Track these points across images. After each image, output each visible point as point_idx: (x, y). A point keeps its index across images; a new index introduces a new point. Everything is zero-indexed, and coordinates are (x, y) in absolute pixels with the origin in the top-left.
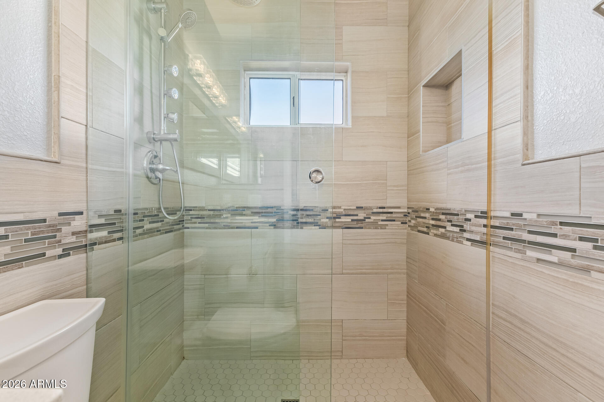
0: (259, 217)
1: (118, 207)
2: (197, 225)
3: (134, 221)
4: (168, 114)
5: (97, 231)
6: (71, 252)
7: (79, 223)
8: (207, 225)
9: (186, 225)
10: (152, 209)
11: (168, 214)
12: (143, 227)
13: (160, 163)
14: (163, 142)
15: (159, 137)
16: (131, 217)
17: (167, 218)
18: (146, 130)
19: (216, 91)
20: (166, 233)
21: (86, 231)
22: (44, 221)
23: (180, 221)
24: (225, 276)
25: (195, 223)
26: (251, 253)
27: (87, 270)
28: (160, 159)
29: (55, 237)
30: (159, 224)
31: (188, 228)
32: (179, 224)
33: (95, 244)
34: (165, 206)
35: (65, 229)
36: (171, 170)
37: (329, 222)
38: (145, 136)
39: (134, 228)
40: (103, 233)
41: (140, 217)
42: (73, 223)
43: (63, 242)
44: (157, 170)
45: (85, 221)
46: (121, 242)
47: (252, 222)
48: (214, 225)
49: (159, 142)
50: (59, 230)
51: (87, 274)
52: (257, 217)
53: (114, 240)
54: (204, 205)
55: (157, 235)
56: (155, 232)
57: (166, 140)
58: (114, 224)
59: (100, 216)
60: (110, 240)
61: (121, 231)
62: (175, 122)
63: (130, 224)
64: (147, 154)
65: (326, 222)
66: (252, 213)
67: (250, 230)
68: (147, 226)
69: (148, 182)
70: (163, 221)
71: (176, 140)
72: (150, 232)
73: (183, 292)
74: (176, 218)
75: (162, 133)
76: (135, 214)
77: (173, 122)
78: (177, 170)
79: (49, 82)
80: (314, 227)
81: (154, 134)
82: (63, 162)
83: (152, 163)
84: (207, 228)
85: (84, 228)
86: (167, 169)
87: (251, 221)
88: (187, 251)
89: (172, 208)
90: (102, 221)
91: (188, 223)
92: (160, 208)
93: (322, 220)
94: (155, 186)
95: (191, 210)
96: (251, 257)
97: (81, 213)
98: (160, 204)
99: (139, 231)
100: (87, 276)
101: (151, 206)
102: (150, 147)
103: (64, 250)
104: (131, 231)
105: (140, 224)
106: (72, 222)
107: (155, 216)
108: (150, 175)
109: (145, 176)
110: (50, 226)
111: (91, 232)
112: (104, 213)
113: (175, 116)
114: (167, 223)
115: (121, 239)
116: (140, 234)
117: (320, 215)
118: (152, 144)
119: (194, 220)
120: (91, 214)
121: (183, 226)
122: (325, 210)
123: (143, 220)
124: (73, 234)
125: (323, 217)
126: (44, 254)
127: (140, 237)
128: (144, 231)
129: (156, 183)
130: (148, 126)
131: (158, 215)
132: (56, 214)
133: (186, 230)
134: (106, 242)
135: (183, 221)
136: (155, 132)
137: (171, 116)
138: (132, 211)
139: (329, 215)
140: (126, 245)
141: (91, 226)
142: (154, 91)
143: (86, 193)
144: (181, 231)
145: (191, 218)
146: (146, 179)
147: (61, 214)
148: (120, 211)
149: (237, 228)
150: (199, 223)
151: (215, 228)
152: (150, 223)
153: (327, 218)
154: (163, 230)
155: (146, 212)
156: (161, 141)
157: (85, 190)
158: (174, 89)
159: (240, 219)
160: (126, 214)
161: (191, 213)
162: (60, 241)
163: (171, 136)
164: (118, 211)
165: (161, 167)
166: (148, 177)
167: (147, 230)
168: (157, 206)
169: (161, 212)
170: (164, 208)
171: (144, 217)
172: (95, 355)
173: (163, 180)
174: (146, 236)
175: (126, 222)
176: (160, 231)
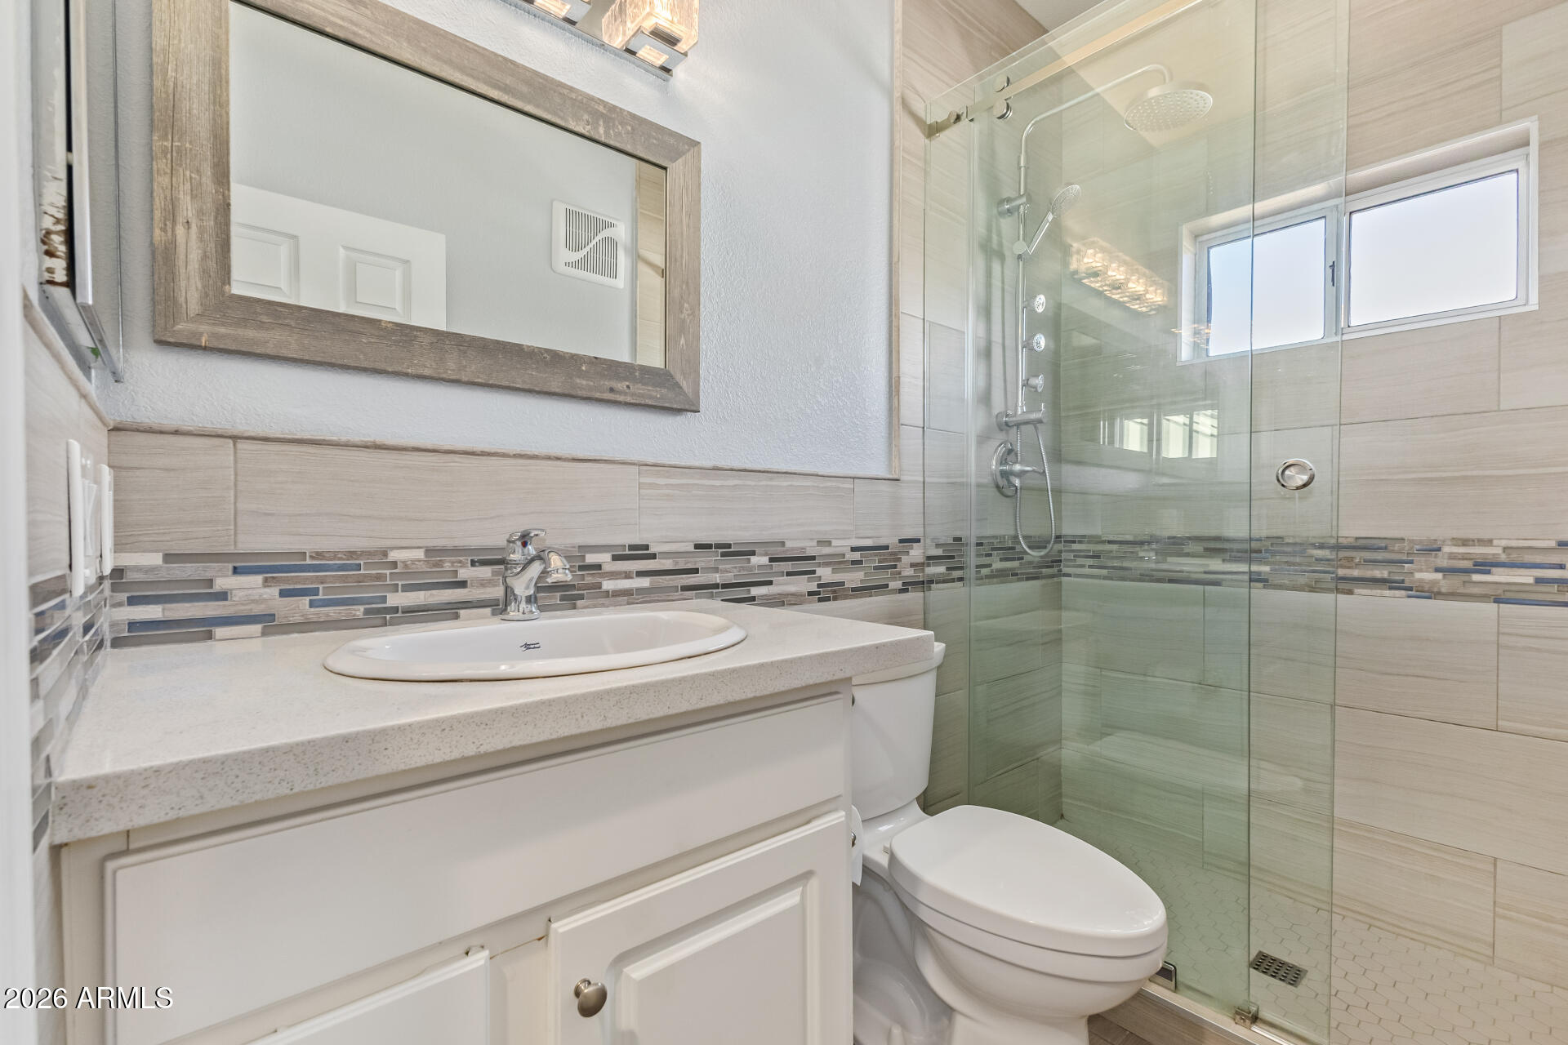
0: (1224, 561)
1: (958, 534)
2: (1087, 571)
3: (978, 556)
4: (1028, 380)
5: (935, 565)
6: (910, 588)
7: (916, 553)
8: (1104, 572)
9: (1065, 570)
10: (1005, 538)
11: (1029, 547)
12: (989, 566)
13: (1016, 462)
14: (1023, 427)
15: (1014, 419)
16: (973, 550)
17: (1029, 554)
18: (995, 412)
19: (1136, 286)
20: (1028, 579)
21: (923, 564)
22: (887, 548)
23: (1053, 562)
24: (1142, 678)
25: (1083, 566)
26: (1204, 637)
27: (925, 614)
28: (1017, 455)
29: (895, 567)
30: (1016, 564)
31: (1069, 575)
32: (1052, 567)
33: (931, 582)
34: (1025, 533)
35: (905, 559)
36: (1034, 471)
37: (1443, 582)
38: (995, 419)
39: (977, 567)
40: (941, 569)
41: (986, 549)
42: (912, 553)
43: (903, 574)
44: (1012, 473)
45: (923, 551)
46: (961, 584)
47: (1205, 573)
48: (1121, 573)
49: (1015, 427)
50: (899, 560)
51: (925, 619)
52: (1219, 562)
53: (953, 580)
54: (1100, 533)
55: (1011, 582)
56: (1008, 576)
57: (1027, 423)
58: (953, 557)
59: (938, 546)
60: (948, 580)
61: (961, 568)
62: (1040, 390)
63: (972, 559)
64: (997, 449)
65: (1434, 582)
66: (1206, 549)
67: (1201, 587)
68: (998, 565)
69: (998, 494)
70: (1022, 559)
71: (1040, 421)
72: (1002, 576)
73: (1060, 694)
74: (1042, 553)
75: (1019, 412)
76: (979, 544)
77: (1036, 391)
78: (1044, 472)
79: (890, 386)
80: (1388, 593)
81: (1007, 416)
82: (903, 478)
83: (1003, 461)
84: (1105, 578)
85: (921, 560)
86: (1027, 471)
87: (1202, 570)
88: (1065, 614)
89: (1039, 537)
90: (939, 552)
91: (1069, 567)
92: (1016, 537)
93: (1418, 575)
94: (1007, 499)
95: (1074, 542)
96: (1204, 647)
97: (918, 541)
98: (1016, 530)
99: (985, 571)
100: (925, 622)
101: (1002, 532)
102: (1001, 436)
103: (904, 584)
104: (973, 570)
105: (987, 560)
106: (910, 551)
107: (1009, 551)
108: (1002, 482)
109: (993, 485)
110: (892, 554)
111: (929, 565)
112: (941, 541)
113: (1039, 381)
114: (1030, 563)
115: (961, 579)
116: (987, 577)
117: (1411, 562)
118: (1004, 432)
119: (1080, 561)
120: (928, 541)
121: (1060, 571)
122: (1433, 549)
123: (990, 555)
124: (912, 565)
125: (1423, 567)
126: (887, 586)
127: (987, 580)
128: (992, 571)
129: (1010, 494)
130: (998, 405)
131: (1013, 548)
132: (896, 541)
133: (1064, 579)
134: (944, 582)
135: (1060, 561)
136: (1009, 412)
137: (1033, 381)
138: (974, 541)
139: (1444, 563)
140: (966, 589)
141: (929, 558)
142: (1007, 343)
143: (922, 515)
144: (1055, 579)
145: (1074, 556)
146: (995, 490)
147: (901, 541)
148: (960, 539)
149: (1171, 581)
150: (1090, 567)
151: (1123, 579)
152: (1001, 560)
153: (1437, 570)
154: (1022, 574)
155: (995, 541)
156: (1018, 425)
157: (922, 511)
158: (1038, 336)
159: (1176, 564)
160: (967, 544)
161: (1075, 546)
162: (900, 573)
163: (1034, 416)
164: (958, 539)
165: (1017, 467)
166: (998, 487)
167: (998, 570)
168: (1012, 533)
169: (1019, 543)
170: (1025, 537)
171: (993, 549)
172: (935, 727)
173: (1021, 489)
174: (995, 580)
175: (967, 555)
176: (1017, 574)
